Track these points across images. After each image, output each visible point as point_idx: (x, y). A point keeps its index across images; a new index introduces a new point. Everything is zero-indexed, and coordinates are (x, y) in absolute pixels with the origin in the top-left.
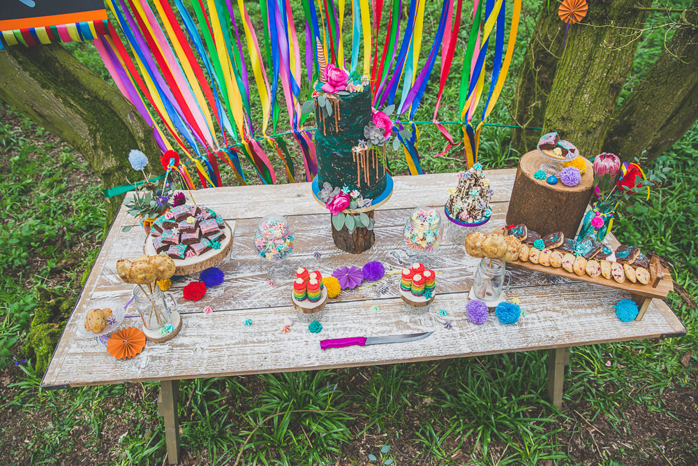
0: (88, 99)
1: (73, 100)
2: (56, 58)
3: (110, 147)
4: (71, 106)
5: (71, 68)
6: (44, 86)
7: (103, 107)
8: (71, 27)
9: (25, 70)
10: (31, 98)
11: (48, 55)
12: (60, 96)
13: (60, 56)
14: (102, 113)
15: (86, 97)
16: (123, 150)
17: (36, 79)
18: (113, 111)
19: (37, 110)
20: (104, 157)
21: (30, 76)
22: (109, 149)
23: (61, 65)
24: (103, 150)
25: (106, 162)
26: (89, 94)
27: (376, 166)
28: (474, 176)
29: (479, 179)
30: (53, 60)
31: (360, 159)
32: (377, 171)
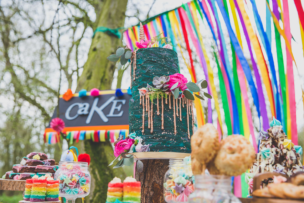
4: (95, 174)
8: (117, 132)
12: (93, 168)
27: (161, 113)
28: (270, 134)
29: (277, 139)
30: (103, 150)
31: (145, 102)
32: (163, 119)
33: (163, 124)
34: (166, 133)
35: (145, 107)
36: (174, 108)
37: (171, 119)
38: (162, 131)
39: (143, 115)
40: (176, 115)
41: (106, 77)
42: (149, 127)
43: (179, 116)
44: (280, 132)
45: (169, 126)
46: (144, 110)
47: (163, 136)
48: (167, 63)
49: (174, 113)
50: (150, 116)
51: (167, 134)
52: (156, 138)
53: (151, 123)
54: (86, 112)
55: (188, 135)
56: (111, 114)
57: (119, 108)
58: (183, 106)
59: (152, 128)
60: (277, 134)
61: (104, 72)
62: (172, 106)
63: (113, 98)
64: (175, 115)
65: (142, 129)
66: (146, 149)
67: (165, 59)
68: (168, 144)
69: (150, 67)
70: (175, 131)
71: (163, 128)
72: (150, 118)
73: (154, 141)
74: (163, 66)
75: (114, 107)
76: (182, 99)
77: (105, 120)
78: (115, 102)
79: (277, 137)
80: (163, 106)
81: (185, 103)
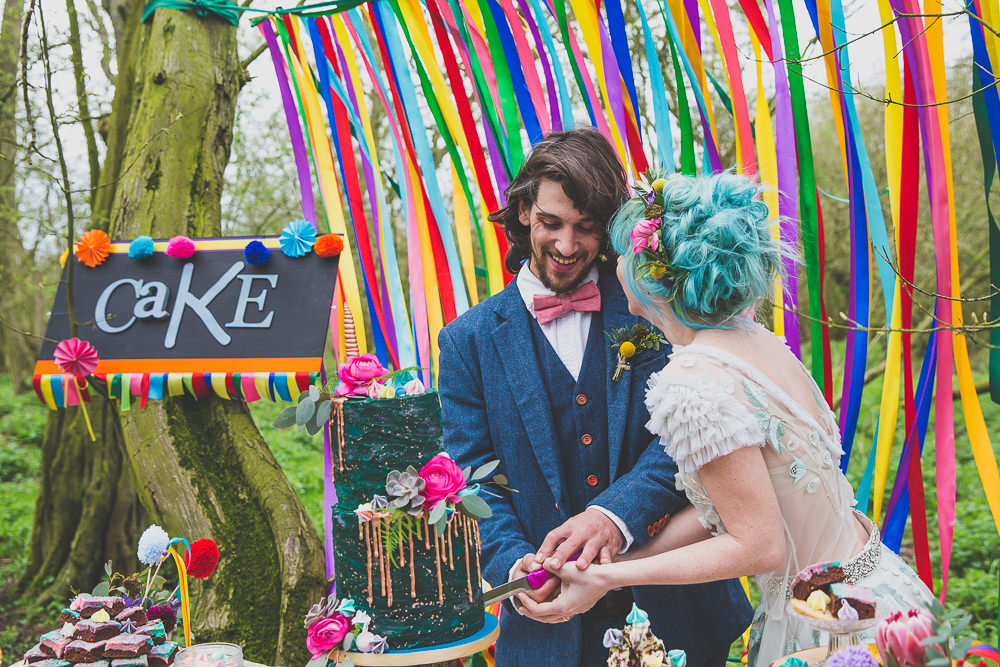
0: (244, 500)
1: (216, 495)
2: (226, 425)
3: (232, 591)
4: (207, 503)
5: (240, 445)
6: (185, 463)
7: (258, 518)
8: (261, 378)
9: (171, 433)
10: (158, 478)
11: (219, 419)
12: (199, 484)
13: (234, 423)
14: (253, 530)
15: (241, 496)
16: (252, 604)
17: (178, 450)
18: (270, 531)
19: (157, 500)
20: (215, 605)
21: (173, 444)
22: (227, 594)
23: (228, 437)
24: (218, 592)
25: (211, 618)
26: (249, 494)
27: (409, 562)
28: (627, 640)
29: (640, 652)
30: (222, 427)
31: (371, 535)
32: (412, 575)
33: (413, 587)
34: (422, 604)
35: (372, 546)
36: (437, 546)
37: (430, 571)
38: (414, 600)
39: (370, 565)
40: (441, 560)
41: (208, 176)
42: (384, 593)
43: (448, 561)
44: (644, 636)
45: (427, 589)
46: (369, 554)
47: (416, 612)
48: (417, 432)
49: (438, 557)
50: (385, 569)
51: (424, 606)
52: (400, 616)
53: (386, 582)
54: (158, 312)
55: (468, 594)
56: (238, 321)
57: (261, 300)
58: (457, 534)
59: (390, 595)
60: (638, 643)
61: (199, 158)
62: (432, 542)
63: (239, 266)
64: (438, 562)
65: (367, 595)
66: (380, 648)
67: (411, 425)
68: (428, 627)
69: (378, 450)
70: (441, 598)
71: (414, 594)
72: (385, 572)
73: (395, 624)
74: (408, 442)
75: (244, 299)
76: (453, 523)
77: (224, 339)
78: (247, 279)
79: (638, 648)
80: (412, 545)
81: (461, 524)
